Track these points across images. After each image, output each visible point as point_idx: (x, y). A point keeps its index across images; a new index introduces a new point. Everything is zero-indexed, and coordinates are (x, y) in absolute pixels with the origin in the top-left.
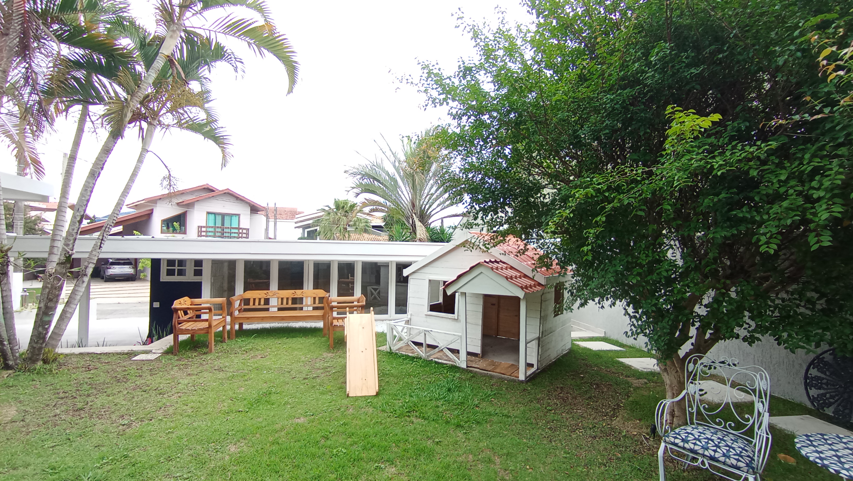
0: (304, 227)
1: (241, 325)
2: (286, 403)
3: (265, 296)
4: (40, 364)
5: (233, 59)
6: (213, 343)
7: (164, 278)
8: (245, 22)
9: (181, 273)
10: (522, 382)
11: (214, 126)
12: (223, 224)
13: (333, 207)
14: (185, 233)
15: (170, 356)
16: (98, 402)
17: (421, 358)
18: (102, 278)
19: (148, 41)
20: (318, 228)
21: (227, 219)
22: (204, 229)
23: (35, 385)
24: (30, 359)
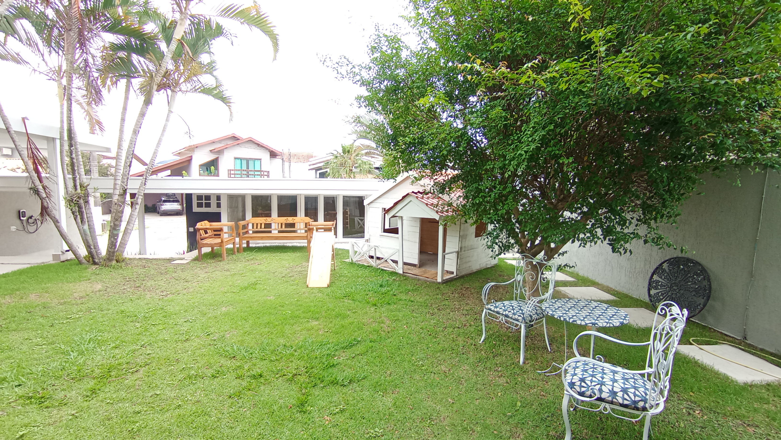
0: (317, 169)
1: (248, 243)
2: (266, 289)
3: (265, 222)
4: (114, 262)
5: (229, 35)
6: (225, 255)
7: (196, 209)
8: (234, 6)
9: (208, 205)
10: (439, 283)
11: (221, 89)
12: (248, 167)
13: (340, 151)
14: (218, 176)
15: (197, 262)
16: (149, 284)
17: (372, 267)
18: (159, 213)
19: (167, 25)
20: (328, 170)
21: (251, 163)
22: (232, 172)
23: (112, 275)
24: (108, 259)
